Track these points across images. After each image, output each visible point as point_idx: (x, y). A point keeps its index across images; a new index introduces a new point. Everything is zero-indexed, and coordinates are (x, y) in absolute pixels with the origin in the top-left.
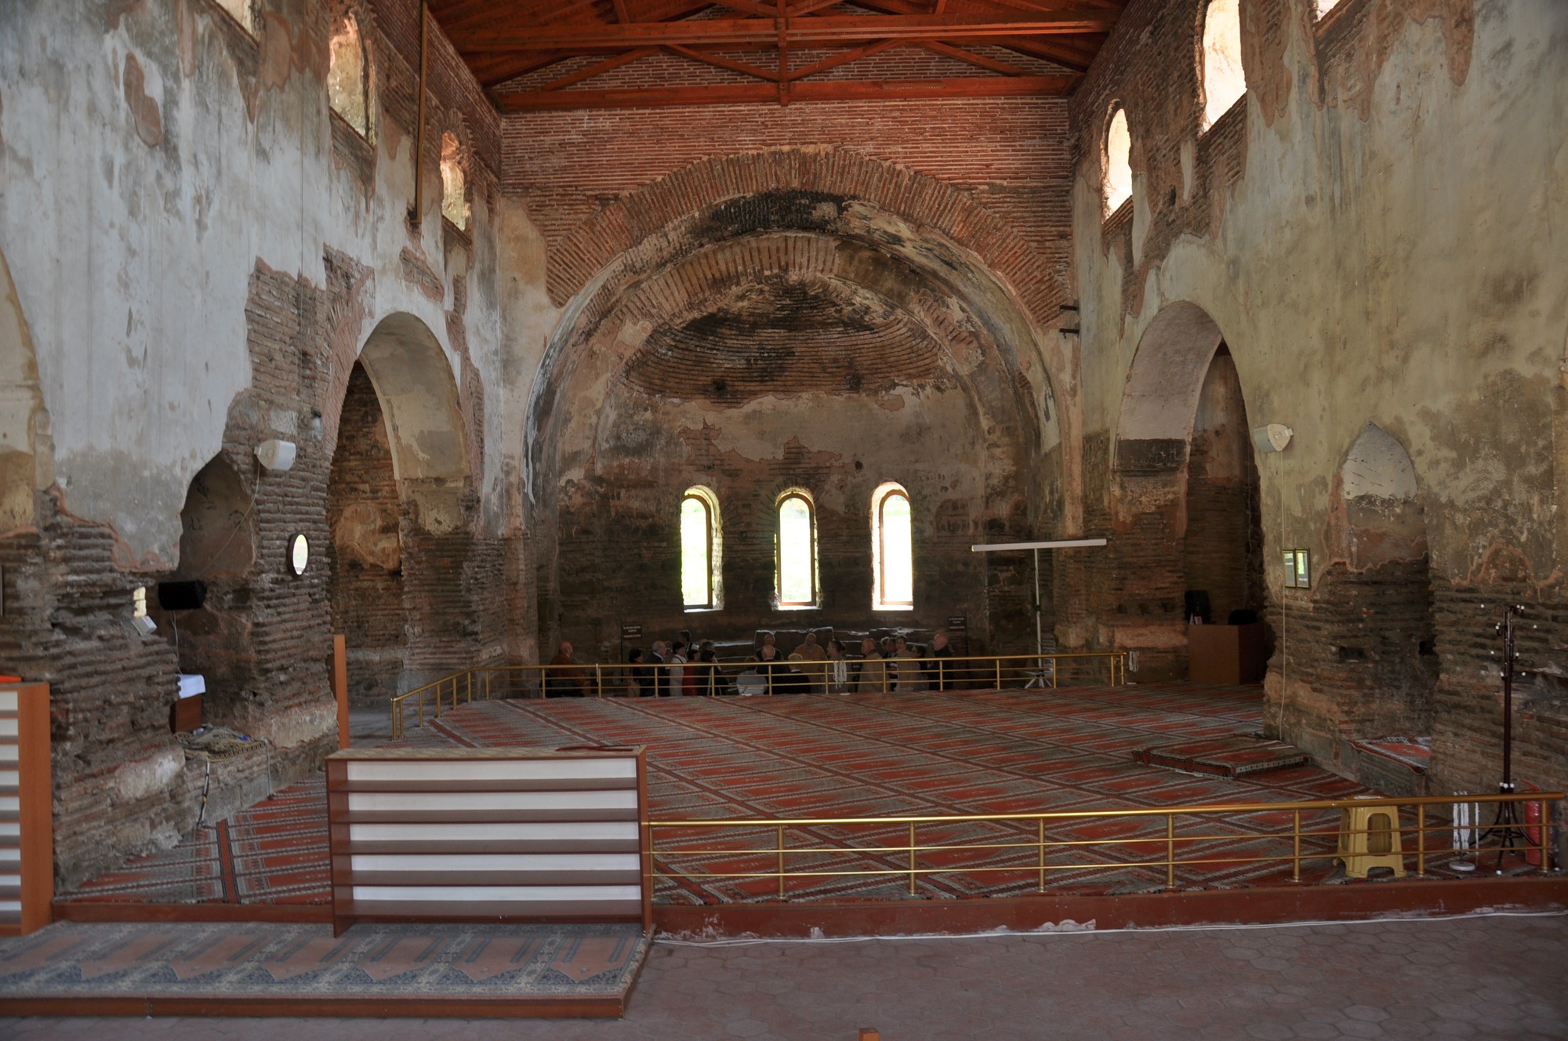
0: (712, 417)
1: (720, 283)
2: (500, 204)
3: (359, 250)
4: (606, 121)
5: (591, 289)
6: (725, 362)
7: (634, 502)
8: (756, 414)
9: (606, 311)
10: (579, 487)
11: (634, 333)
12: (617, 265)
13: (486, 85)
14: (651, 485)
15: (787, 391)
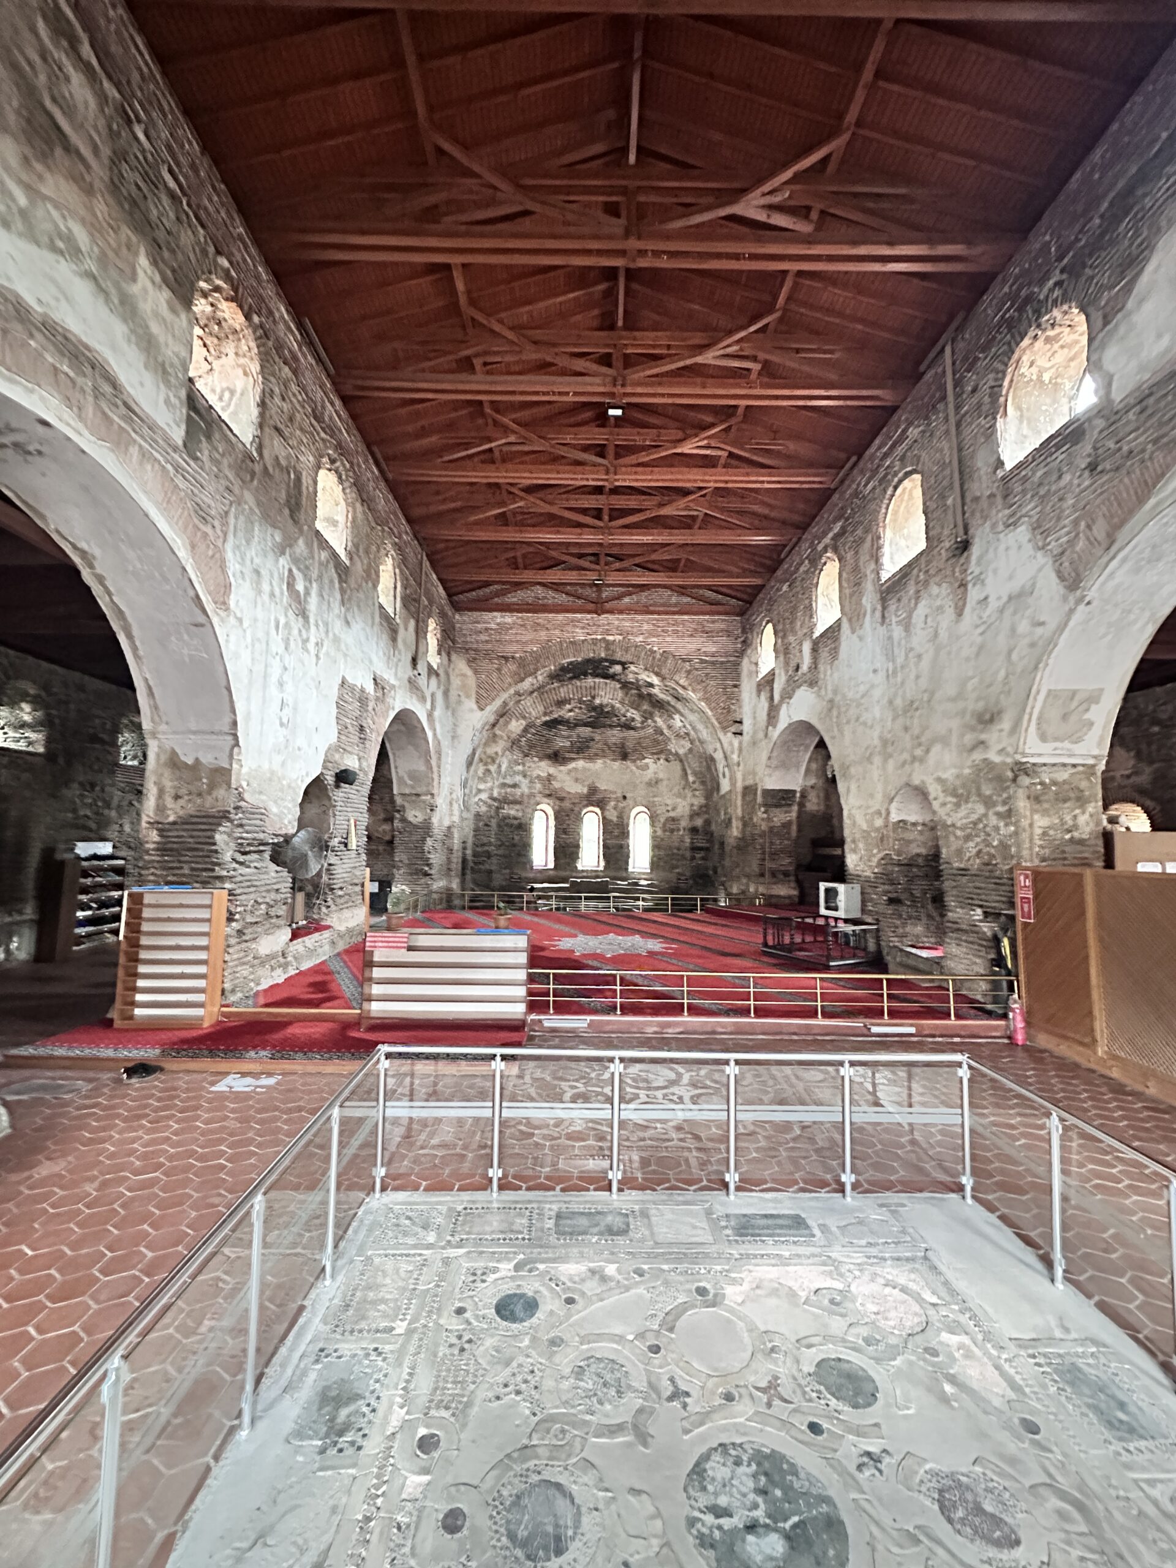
0: (552, 770)
1: (560, 703)
2: (454, 657)
3: (388, 676)
4: (508, 618)
5: (498, 703)
6: (561, 743)
7: (511, 811)
8: (575, 769)
9: (503, 714)
10: (485, 803)
11: (516, 726)
12: (512, 691)
13: (450, 595)
14: (519, 803)
15: (591, 759)
